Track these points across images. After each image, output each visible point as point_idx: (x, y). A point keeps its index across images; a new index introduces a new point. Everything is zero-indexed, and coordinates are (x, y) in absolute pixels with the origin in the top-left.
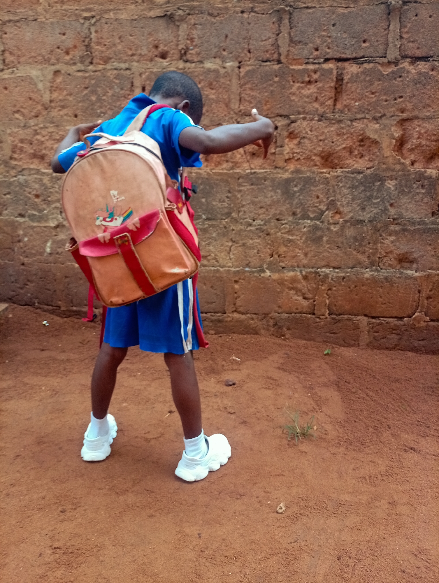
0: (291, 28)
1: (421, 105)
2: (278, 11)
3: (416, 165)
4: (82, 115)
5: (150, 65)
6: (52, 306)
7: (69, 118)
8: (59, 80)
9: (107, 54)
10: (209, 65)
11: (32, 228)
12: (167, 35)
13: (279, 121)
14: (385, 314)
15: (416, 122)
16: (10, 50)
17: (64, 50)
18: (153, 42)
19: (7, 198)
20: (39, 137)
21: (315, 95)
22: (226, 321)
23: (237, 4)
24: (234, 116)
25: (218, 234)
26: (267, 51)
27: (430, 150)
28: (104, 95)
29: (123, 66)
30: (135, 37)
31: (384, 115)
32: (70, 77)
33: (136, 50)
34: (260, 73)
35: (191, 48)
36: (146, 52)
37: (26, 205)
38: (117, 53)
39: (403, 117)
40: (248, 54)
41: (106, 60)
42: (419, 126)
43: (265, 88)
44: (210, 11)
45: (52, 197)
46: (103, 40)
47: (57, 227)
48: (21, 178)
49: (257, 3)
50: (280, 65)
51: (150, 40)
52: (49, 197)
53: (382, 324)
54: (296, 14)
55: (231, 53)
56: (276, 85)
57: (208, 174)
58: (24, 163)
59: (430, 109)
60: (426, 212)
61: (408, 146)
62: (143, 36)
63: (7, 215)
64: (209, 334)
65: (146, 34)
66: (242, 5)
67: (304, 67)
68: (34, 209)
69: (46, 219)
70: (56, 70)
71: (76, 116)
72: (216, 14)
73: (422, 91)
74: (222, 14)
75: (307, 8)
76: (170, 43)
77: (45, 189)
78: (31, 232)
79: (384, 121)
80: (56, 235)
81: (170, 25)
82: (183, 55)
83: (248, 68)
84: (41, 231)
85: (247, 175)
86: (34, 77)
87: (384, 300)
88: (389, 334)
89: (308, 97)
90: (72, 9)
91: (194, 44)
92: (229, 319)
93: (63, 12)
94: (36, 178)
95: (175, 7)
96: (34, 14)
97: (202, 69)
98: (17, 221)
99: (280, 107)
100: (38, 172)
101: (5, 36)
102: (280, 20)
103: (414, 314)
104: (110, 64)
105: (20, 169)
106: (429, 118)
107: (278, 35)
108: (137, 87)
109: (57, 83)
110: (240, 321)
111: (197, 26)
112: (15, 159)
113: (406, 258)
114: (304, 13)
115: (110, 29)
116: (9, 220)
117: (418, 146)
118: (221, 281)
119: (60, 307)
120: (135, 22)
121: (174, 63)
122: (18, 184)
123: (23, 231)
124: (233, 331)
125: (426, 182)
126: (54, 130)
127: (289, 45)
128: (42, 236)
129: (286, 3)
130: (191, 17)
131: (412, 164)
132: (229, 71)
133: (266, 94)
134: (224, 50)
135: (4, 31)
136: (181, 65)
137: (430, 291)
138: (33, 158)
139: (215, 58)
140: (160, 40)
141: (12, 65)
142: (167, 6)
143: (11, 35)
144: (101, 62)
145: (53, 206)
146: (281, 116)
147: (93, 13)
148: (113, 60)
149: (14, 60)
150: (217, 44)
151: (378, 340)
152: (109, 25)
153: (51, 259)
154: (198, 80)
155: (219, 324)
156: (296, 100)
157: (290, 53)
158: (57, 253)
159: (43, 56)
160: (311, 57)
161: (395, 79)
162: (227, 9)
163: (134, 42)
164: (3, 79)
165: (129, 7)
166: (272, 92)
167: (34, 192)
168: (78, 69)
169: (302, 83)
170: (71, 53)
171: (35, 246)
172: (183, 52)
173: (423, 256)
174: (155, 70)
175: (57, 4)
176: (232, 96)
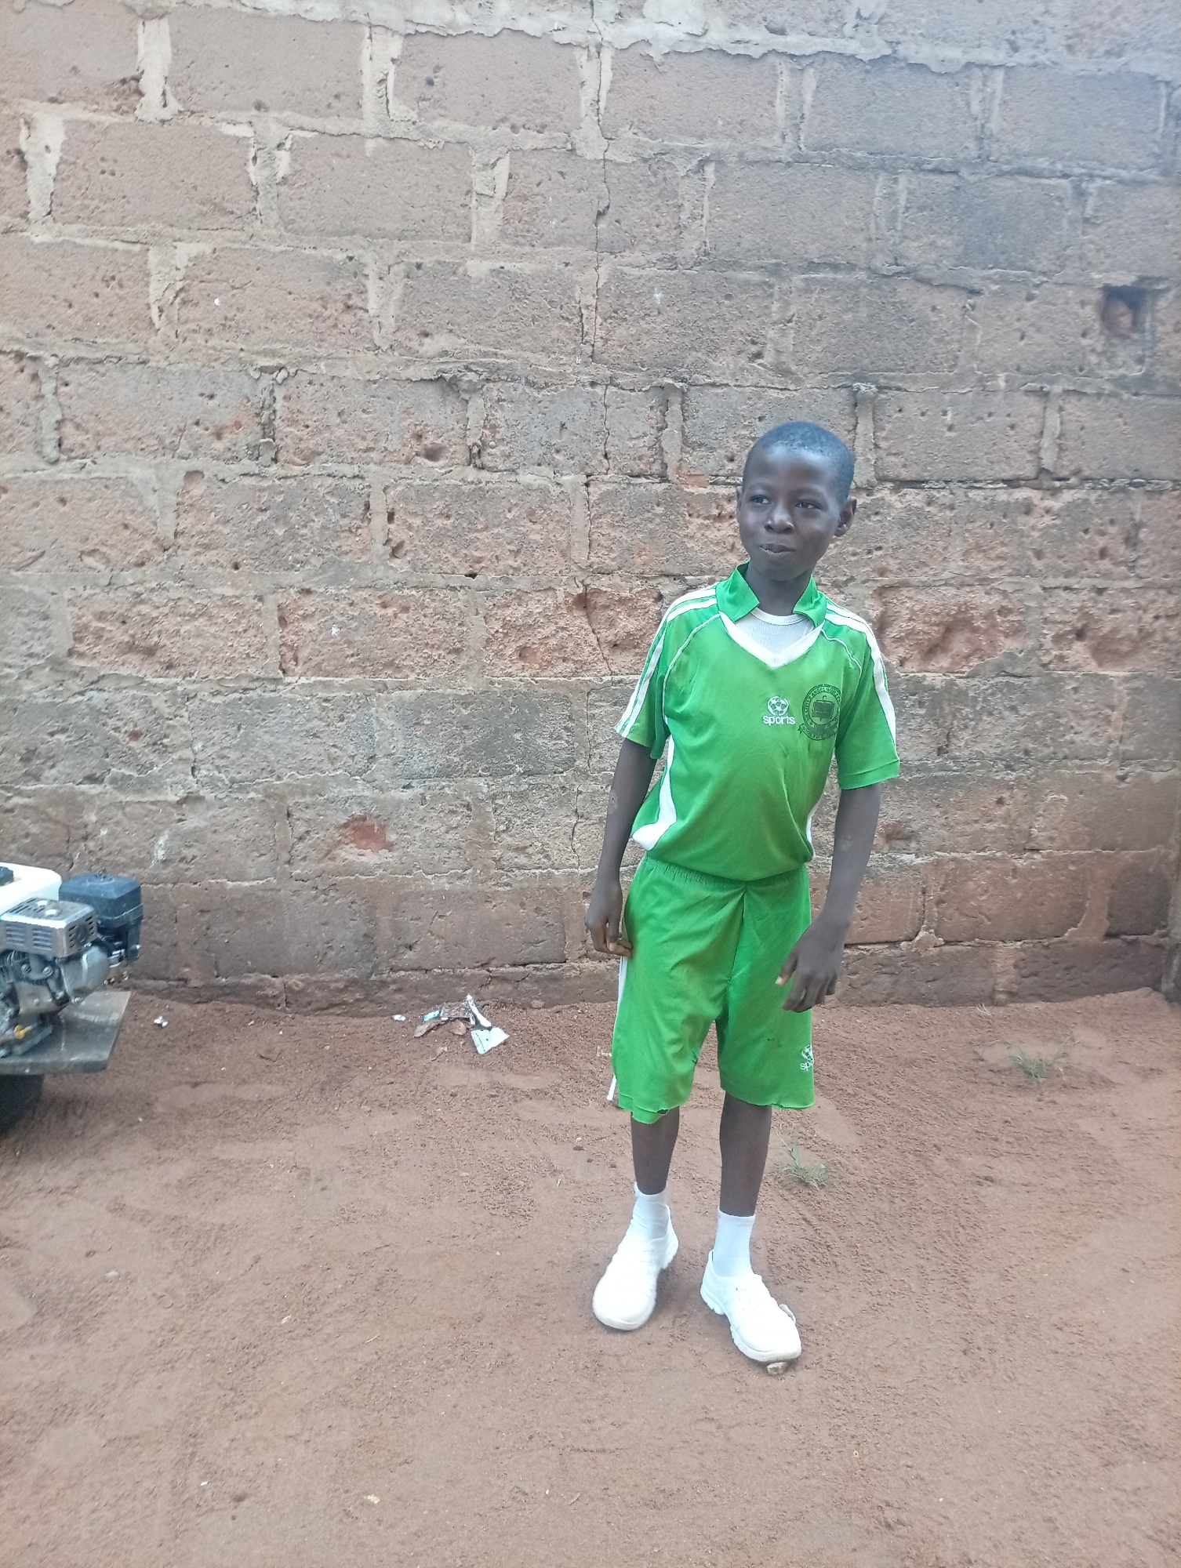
0: (685, 420)
1: (913, 562)
2: (662, 388)
3: (908, 667)
4: (251, 565)
5: (406, 471)
6: (168, 979)
7: (220, 570)
8: (198, 489)
9: (311, 444)
10: (526, 478)
11: (121, 806)
12: (442, 417)
13: (665, 586)
14: (868, 939)
15: (905, 591)
16: (78, 420)
17: (211, 430)
18: (412, 427)
19: (59, 743)
20: (145, 609)
21: (731, 540)
22: (569, 979)
23: (581, 369)
24: (579, 573)
25: (550, 803)
26: (640, 458)
27: (929, 640)
28: (305, 526)
29: (349, 470)
30: (375, 415)
31: (852, 579)
32: (225, 487)
33: (376, 441)
34: (629, 498)
35: (492, 443)
36: (399, 447)
37: (107, 756)
38: (334, 445)
39: (884, 583)
40: (605, 461)
41: (309, 457)
42: (910, 598)
43: (638, 525)
44: (530, 378)
45: (172, 736)
46: (301, 417)
47: (184, 800)
48: (97, 698)
49: (621, 369)
50: (665, 485)
51: (406, 423)
52: (166, 736)
53: (860, 957)
54: (694, 394)
55: (572, 458)
56: (658, 520)
57: (527, 683)
58: (103, 663)
59: (927, 569)
60: (930, 750)
61: (893, 632)
62: (392, 414)
63: (55, 780)
64: (531, 1007)
65: (396, 412)
66: (593, 372)
67: (709, 489)
68: (126, 764)
69: (156, 785)
70: (191, 469)
71: (236, 567)
72: (541, 382)
73: (914, 540)
74: (553, 384)
75: (713, 385)
76: (447, 431)
77: (156, 719)
78: (120, 816)
79: (851, 589)
80: (180, 820)
81: (450, 398)
82: (475, 457)
83: (604, 488)
84: (145, 812)
85: (606, 686)
86: (136, 482)
87: (866, 912)
88: (875, 976)
89: (718, 544)
90: (234, 348)
91: (498, 436)
92: (573, 973)
93: (211, 352)
94: (134, 697)
95: (461, 365)
96: (139, 351)
97: (514, 486)
98: (83, 793)
99: (667, 560)
100: (140, 682)
101: (63, 389)
102: (665, 405)
103: (917, 935)
104: (318, 464)
105: (95, 678)
106: (926, 586)
107: (660, 429)
108: (378, 513)
109: (191, 497)
110: (597, 975)
111: (505, 403)
112: (81, 655)
113: (899, 833)
114: (707, 394)
115: (318, 394)
116: (61, 791)
117: (910, 634)
118: (557, 896)
119: (186, 981)
120: (374, 386)
121: (456, 470)
122: (87, 711)
123: (96, 814)
124: (580, 997)
125: (926, 697)
126: (186, 595)
127: (682, 450)
128: (145, 824)
129: (673, 374)
130: (491, 385)
131: (902, 662)
132: (569, 492)
133: (640, 536)
134: (558, 451)
135: (62, 379)
136: (471, 474)
137: (942, 889)
138: (125, 653)
139: (539, 465)
140: (427, 425)
141: (81, 452)
142: (441, 360)
143: (81, 390)
144: (296, 459)
145: (175, 756)
146: (667, 576)
147: (282, 361)
148: (324, 457)
149: (86, 442)
150: (545, 439)
151: (858, 989)
152: (317, 387)
153: (166, 872)
154: (509, 506)
155: (552, 986)
156: (696, 548)
157: (684, 464)
158: (182, 860)
159: (160, 439)
160: (721, 473)
161: (868, 517)
162: (563, 375)
163: (371, 425)
164: (57, 482)
165: (361, 355)
166: (651, 532)
167: (130, 727)
168: (245, 472)
169: (707, 518)
170: (228, 437)
171: (126, 847)
172: (475, 450)
173: (927, 827)
174: (418, 482)
175: (195, 335)
176: (574, 538)
